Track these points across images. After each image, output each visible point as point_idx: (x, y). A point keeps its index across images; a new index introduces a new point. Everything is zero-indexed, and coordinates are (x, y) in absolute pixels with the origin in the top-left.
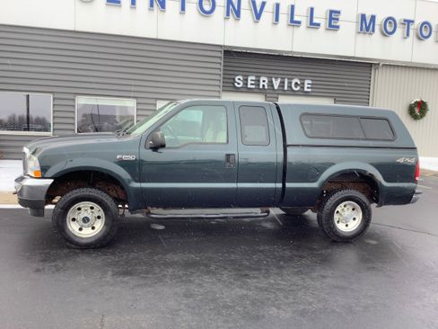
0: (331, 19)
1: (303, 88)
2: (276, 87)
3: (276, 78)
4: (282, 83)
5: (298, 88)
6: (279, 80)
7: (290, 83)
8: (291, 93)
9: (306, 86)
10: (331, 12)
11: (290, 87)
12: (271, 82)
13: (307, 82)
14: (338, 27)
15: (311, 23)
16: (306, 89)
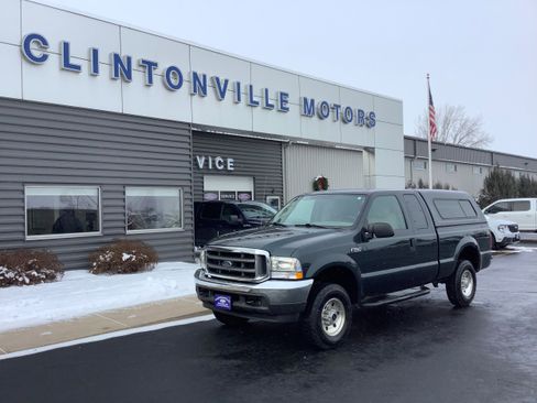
0: (282, 101)
1: (226, 167)
2: (201, 166)
3: (200, 156)
4: (207, 161)
5: (222, 167)
6: (203, 159)
7: (213, 162)
8: (215, 172)
9: (229, 164)
10: (282, 94)
11: (214, 165)
12: (195, 160)
13: (229, 160)
14: (288, 109)
15: (267, 105)
16: (229, 168)
